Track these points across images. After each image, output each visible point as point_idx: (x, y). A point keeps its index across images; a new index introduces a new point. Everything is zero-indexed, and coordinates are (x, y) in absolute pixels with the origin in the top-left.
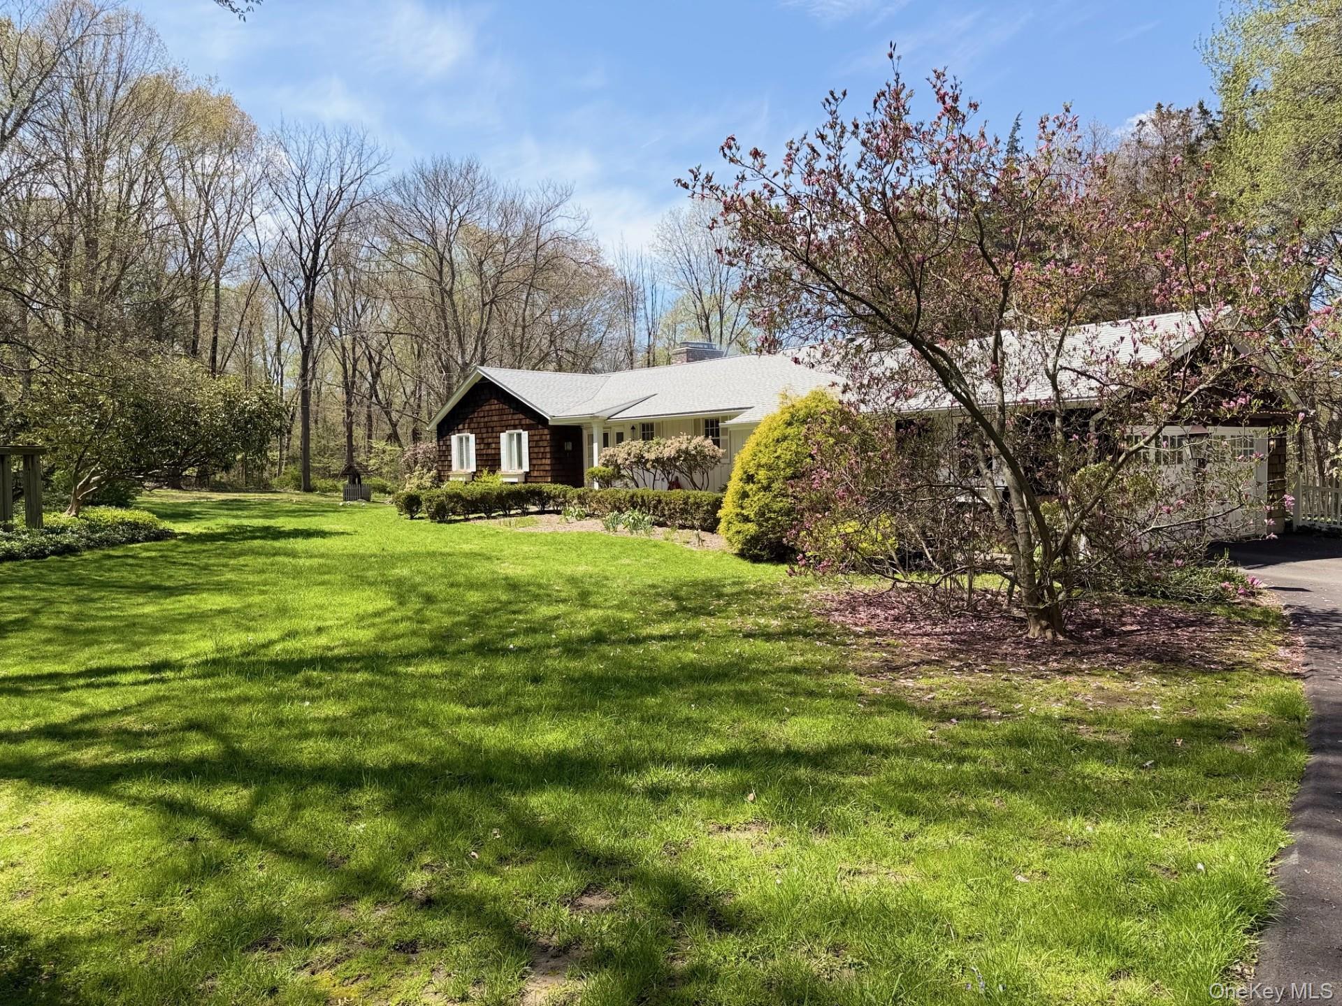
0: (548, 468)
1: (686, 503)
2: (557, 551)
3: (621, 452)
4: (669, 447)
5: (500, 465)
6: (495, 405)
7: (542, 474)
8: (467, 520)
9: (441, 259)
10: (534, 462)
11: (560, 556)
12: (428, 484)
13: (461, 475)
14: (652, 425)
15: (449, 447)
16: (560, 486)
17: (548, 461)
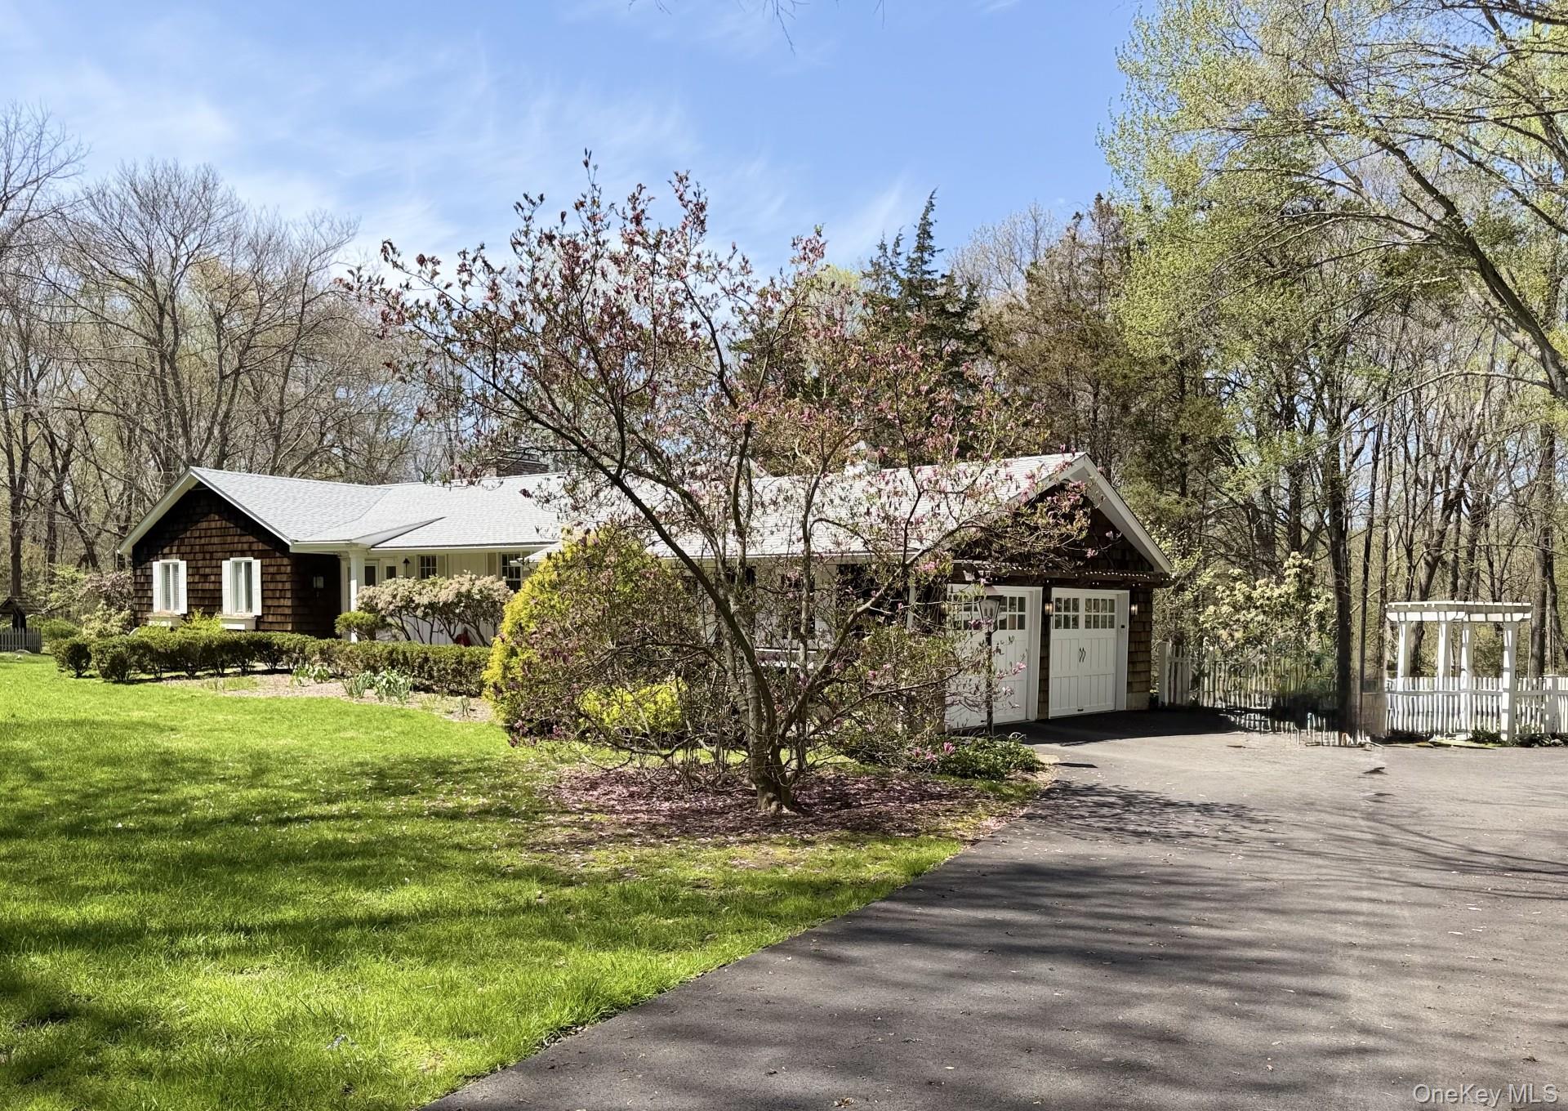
0: (288, 611)
1: (459, 663)
2: (265, 720)
3: (386, 592)
4: (445, 590)
5: (221, 605)
6: (215, 522)
7: (279, 619)
8: (159, 679)
9: (162, 311)
10: (269, 602)
11: (266, 728)
12: (116, 630)
13: (165, 619)
14: (434, 559)
15: (149, 579)
16: (297, 636)
17: (288, 603)
